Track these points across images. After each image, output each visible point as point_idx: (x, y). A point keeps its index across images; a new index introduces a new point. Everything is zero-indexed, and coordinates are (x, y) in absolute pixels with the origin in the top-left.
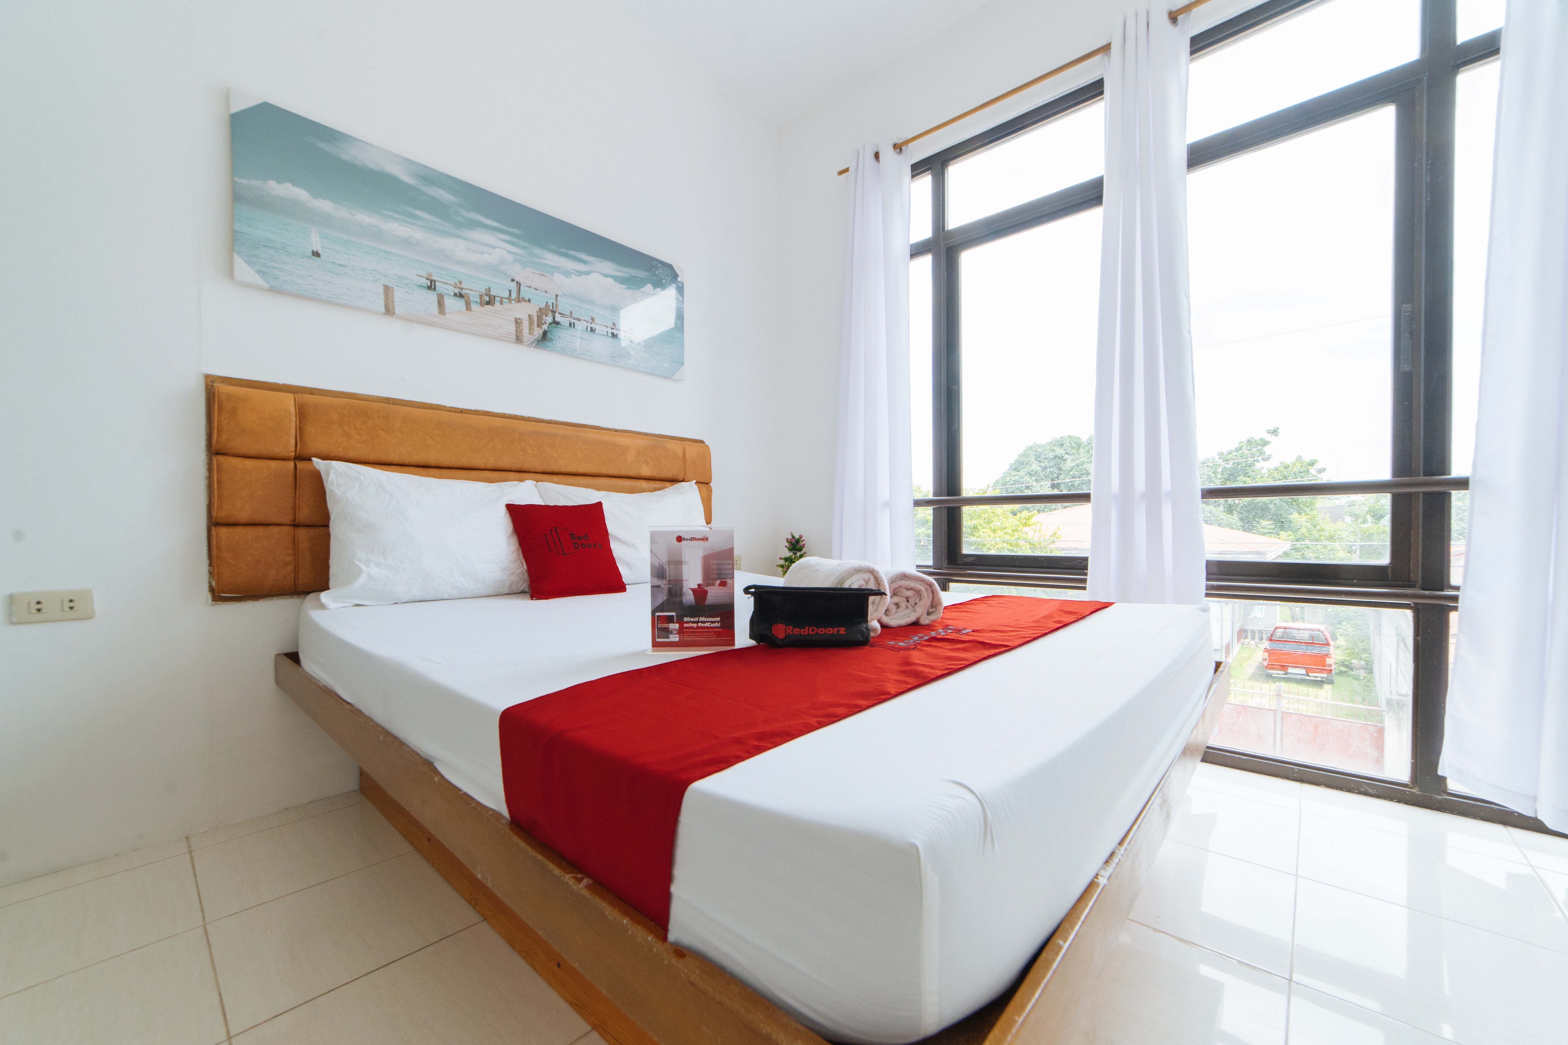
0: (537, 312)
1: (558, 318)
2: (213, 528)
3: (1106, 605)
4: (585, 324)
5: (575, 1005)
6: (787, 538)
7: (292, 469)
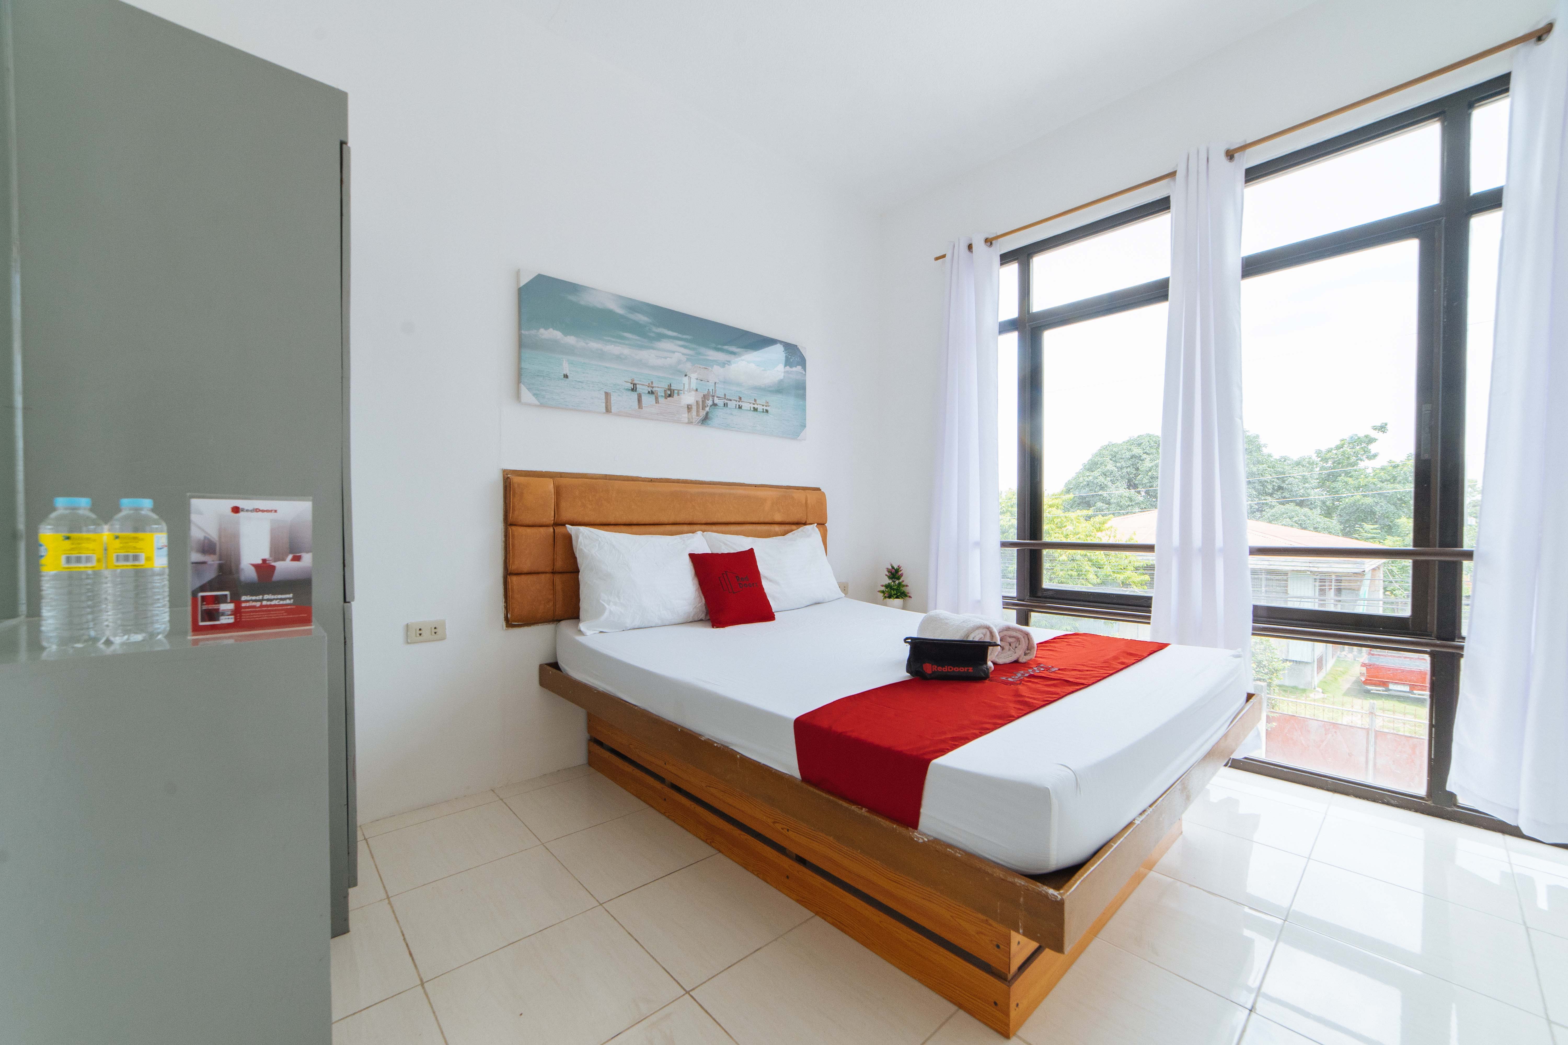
0: (702, 398)
1: (716, 401)
2: (508, 576)
3: (1163, 647)
4: (735, 403)
5: (802, 901)
6: (888, 569)
7: (552, 533)
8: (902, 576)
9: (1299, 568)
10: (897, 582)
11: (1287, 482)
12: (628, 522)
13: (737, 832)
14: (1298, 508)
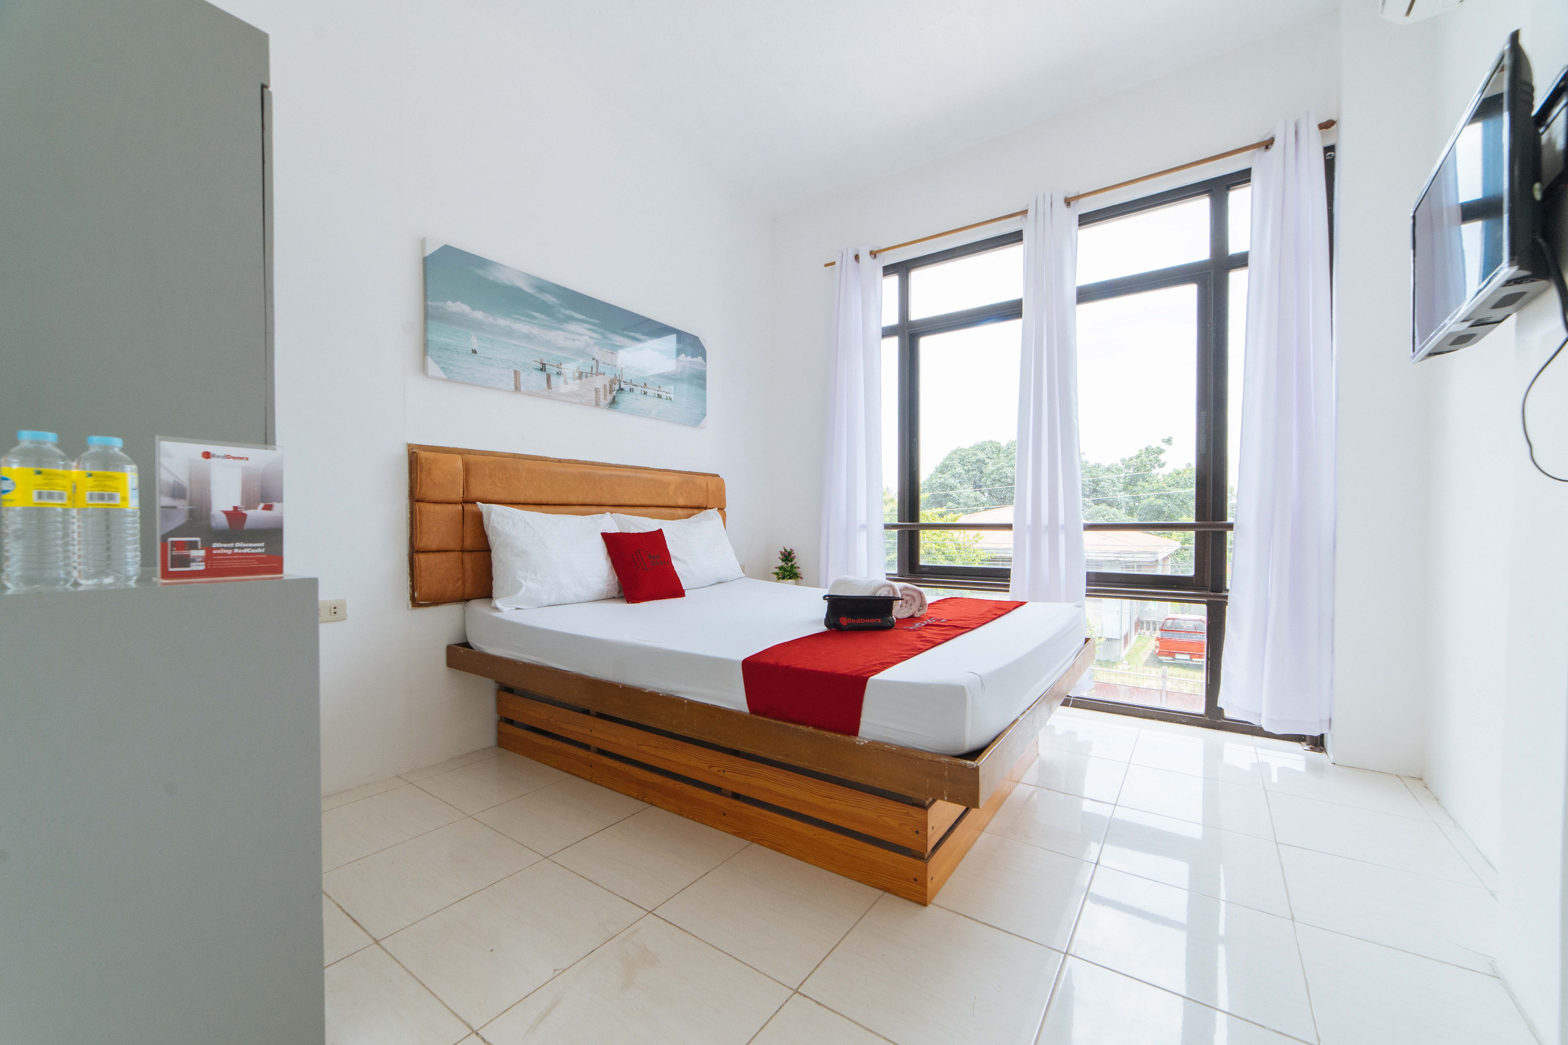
0: (609, 382)
1: (623, 386)
2: (415, 554)
3: (1022, 604)
4: (640, 388)
5: (738, 833)
6: (781, 552)
7: (462, 511)
8: (794, 558)
9: (1110, 559)
10: (790, 564)
11: (1100, 486)
12: (537, 502)
13: (670, 783)
14: (1109, 507)
